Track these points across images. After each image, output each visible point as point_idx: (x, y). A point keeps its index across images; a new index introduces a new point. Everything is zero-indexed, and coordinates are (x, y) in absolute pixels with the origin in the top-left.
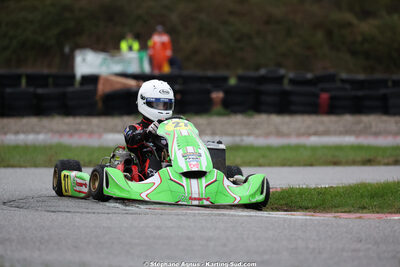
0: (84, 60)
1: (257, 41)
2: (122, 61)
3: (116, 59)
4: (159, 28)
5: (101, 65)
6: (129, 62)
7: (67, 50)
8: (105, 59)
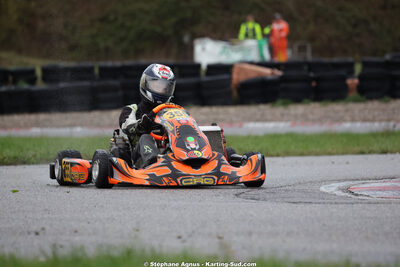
0: (203, 49)
1: (374, 26)
2: (242, 49)
3: (236, 47)
4: (278, 16)
5: (221, 53)
6: (249, 50)
7: (186, 39)
8: (225, 48)
